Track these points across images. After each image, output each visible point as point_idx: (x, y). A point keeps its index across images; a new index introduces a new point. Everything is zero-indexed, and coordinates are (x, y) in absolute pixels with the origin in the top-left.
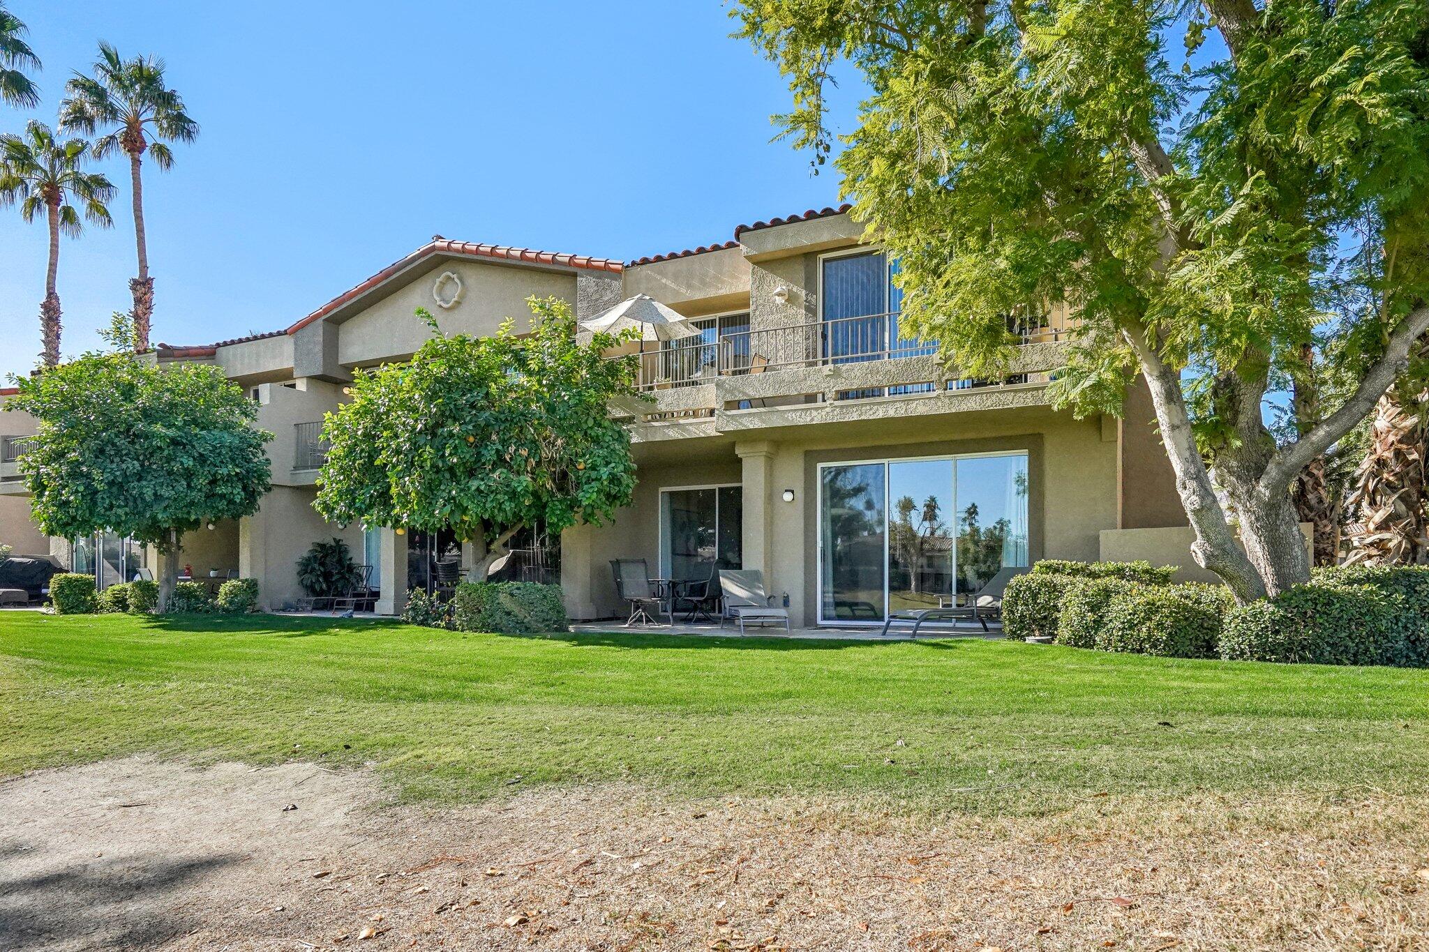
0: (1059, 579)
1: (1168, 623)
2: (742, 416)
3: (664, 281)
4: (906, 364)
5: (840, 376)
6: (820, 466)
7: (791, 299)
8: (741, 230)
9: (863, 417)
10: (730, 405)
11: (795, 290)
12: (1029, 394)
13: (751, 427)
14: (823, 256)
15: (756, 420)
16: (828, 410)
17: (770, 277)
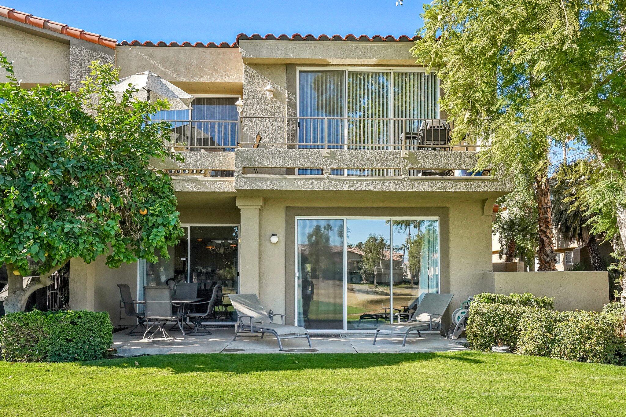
0: (514, 309)
1: (602, 340)
2: (256, 179)
3: (153, 62)
4: (382, 155)
5: (335, 158)
6: (297, 218)
7: (277, 95)
8: (242, 37)
9: (351, 189)
10: (245, 170)
11: (279, 88)
12: (462, 184)
13: (265, 188)
14: (299, 68)
15: (269, 183)
16: (325, 181)
17: (259, 76)
